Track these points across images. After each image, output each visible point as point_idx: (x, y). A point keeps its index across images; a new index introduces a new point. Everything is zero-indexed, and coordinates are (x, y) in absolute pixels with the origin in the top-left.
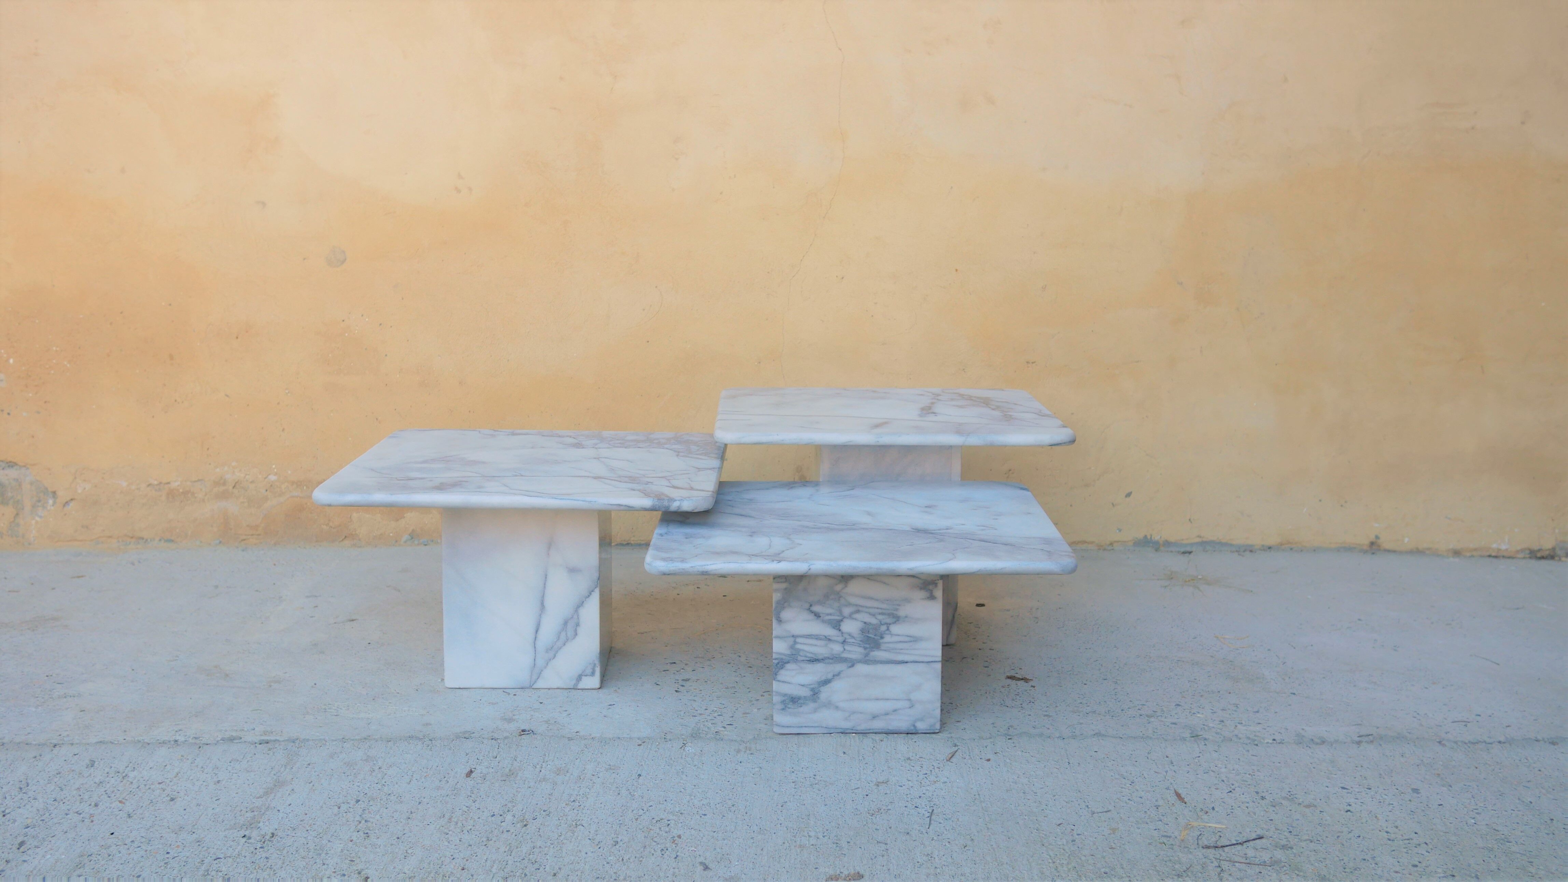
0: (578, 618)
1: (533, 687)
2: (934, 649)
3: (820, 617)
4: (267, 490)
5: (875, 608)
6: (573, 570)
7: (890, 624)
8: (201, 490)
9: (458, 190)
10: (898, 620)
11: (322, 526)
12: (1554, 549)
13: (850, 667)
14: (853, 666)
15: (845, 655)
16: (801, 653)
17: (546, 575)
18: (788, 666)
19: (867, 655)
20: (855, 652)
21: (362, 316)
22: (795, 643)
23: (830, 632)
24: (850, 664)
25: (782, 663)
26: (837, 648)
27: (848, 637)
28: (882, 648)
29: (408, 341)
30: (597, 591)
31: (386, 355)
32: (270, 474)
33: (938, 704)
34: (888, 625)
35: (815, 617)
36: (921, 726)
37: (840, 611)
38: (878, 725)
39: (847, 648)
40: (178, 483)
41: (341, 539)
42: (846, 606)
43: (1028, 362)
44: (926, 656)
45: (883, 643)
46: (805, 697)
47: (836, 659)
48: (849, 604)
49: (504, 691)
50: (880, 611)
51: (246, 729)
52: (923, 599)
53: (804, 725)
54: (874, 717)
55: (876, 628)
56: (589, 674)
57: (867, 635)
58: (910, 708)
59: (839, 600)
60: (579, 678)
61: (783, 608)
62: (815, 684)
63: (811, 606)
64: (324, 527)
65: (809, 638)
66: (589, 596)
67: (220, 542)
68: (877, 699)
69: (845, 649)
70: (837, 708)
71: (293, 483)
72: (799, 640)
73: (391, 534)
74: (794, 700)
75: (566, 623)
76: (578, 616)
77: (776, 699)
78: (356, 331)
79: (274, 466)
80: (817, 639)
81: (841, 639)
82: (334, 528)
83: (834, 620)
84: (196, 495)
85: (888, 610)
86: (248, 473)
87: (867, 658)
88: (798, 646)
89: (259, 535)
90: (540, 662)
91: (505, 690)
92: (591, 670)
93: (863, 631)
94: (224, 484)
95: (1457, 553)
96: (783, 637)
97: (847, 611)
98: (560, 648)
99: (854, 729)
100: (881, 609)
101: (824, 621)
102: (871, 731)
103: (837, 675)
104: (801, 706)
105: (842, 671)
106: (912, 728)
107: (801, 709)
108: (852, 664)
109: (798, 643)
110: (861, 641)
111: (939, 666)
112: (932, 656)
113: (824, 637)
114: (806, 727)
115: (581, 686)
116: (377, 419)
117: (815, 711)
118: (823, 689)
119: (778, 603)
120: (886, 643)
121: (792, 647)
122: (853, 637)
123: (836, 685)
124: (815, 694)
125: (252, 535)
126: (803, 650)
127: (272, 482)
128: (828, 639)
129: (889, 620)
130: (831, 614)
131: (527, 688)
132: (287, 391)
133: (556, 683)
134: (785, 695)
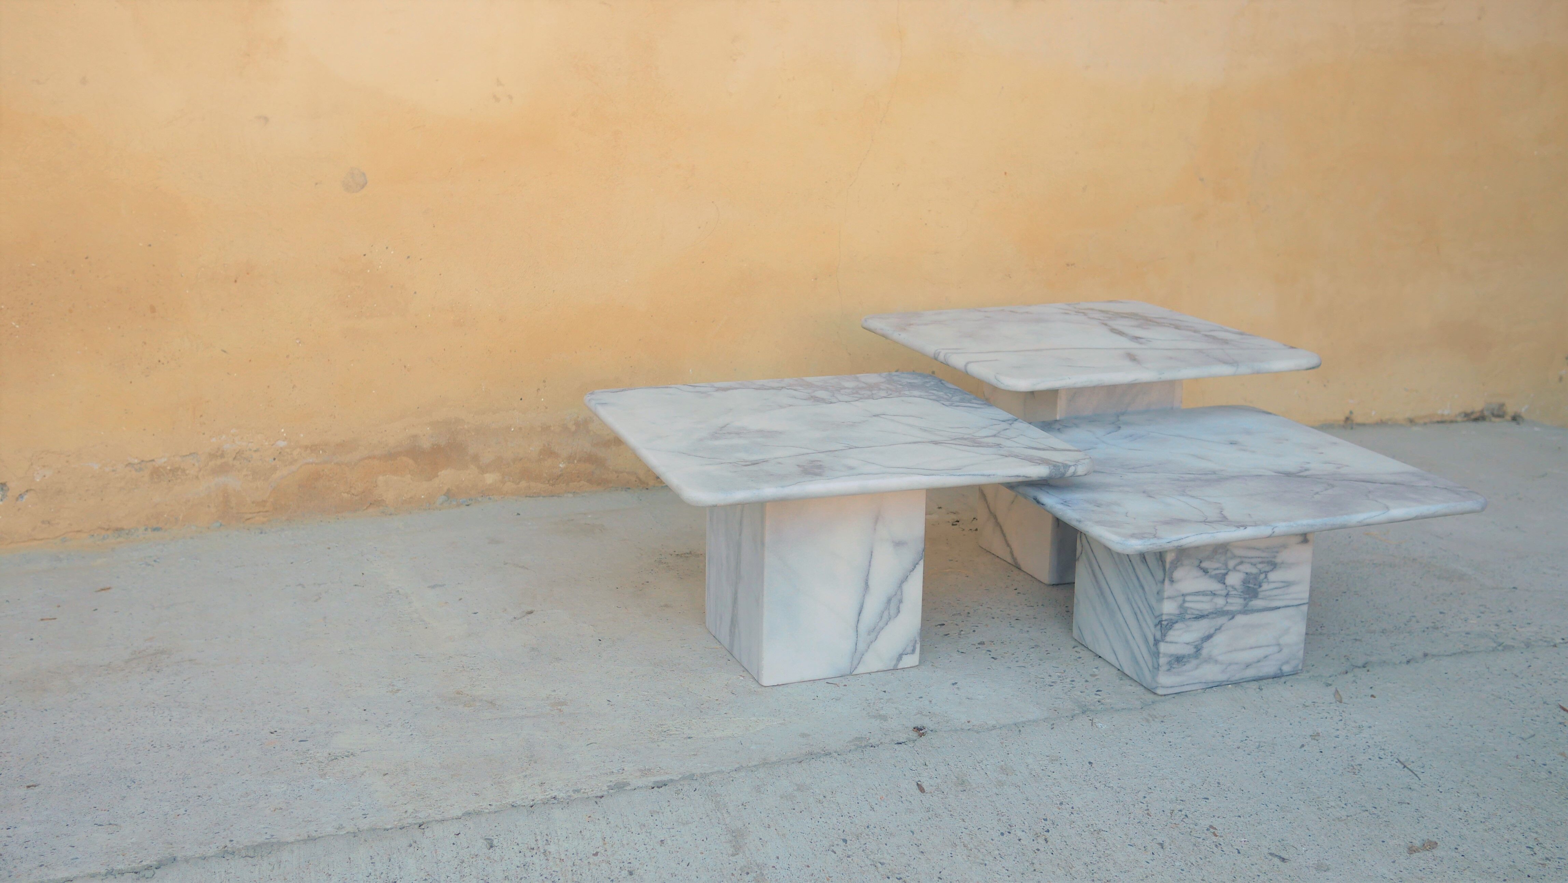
0: (902, 594)
1: (853, 674)
2: (1302, 592)
3: (1208, 572)
4: (274, 459)
5: (1256, 557)
6: (899, 544)
7: (1268, 572)
8: (194, 465)
9: (497, 99)
10: (1275, 567)
11: (342, 494)
12: (1482, 411)
13: (1230, 619)
14: (1233, 618)
15: (1226, 609)
16: (1189, 612)
17: (872, 552)
18: (1176, 626)
19: (1246, 605)
20: (1236, 603)
21: (387, 248)
22: (1184, 601)
23: (1215, 586)
24: (1230, 617)
25: (1171, 624)
26: (1220, 602)
27: (1230, 589)
28: (1260, 596)
29: (440, 274)
30: (922, 563)
31: (415, 293)
32: (277, 440)
33: (1302, 645)
34: (1266, 572)
35: (1204, 573)
36: (1286, 668)
37: (1226, 565)
38: (1251, 673)
39: (1230, 600)
40: (165, 460)
41: (365, 508)
42: (1231, 558)
43: (1068, 265)
44: (1296, 599)
45: (1261, 591)
46: (1189, 655)
47: (1219, 613)
48: (1234, 557)
49: (827, 683)
50: (1260, 560)
51: (615, 771)
52: (1298, 543)
53: (1186, 683)
54: (1248, 666)
55: (1256, 577)
56: (909, 652)
57: (1248, 585)
58: (1279, 652)
59: (1226, 553)
60: (900, 658)
61: (1176, 568)
62: (1198, 641)
63: (1201, 562)
64: (345, 495)
65: (1197, 595)
66: (913, 569)
67: (221, 525)
68: (1251, 648)
69: (1227, 602)
70: (1216, 662)
71: (306, 447)
72: (1188, 598)
73: (423, 497)
74: (1179, 659)
75: (889, 601)
76: (902, 592)
77: (1163, 661)
78: (380, 267)
79: (283, 430)
80: (1203, 595)
81: (1224, 592)
82: (356, 496)
83: (1220, 573)
84: (187, 472)
85: (1268, 558)
86: (251, 441)
87: (1246, 608)
88: (1187, 605)
89: (267, 511)
90: (862, 646)
91: (827, 681)
92: (912, 648)
93: (1245, 582)
94: (222, 456)
95: (1411, 421)
96: (1173, 598)
97: (1231, 563)
98: (882, 629)
99: (1230, 680)
100: (1262, 557)
101: (1211, 577)
102: (1244, 680)
103: (1218, 629)
104: (1185, 665)
105: (1223, 624)
106: (1279, 672)
107: (1184, 668)
108: (1232, 615)
109: (1187, 601)
110: (1242, 592)
111: (1305, 608)
112: (1302, 599)
113: (1210, 592)
114: (1187, 685)
115: (900, 666)
116: (405, 367)
117: (1197, 667)
118: (1205, 645)
119: (1172, 563)
120: (1263, 591)
121: (1181, 606)
122: (1235, 589)
123: (1219, 639)
124: (1198, 649)
125: (259, 512)
126: (1191, 608)
127: (281, 448)
128: (1214, 594)
129: (1267, 569)
130: (1217, 569)
131: (848, 675)
132: (298, 342)
133: (879, 666)
134: (1171, 655)
